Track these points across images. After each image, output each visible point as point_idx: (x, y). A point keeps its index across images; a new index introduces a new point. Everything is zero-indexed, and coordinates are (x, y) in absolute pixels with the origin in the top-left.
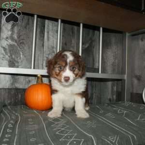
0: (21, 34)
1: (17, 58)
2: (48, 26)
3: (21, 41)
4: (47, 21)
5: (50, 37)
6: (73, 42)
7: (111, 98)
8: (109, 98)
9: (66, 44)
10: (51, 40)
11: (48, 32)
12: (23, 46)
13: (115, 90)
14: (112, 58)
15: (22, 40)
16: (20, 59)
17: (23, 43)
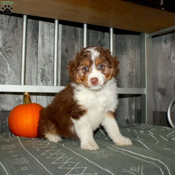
0: (7, 40)
1: (3, 71)
2: (43, 28)
3: (8, 49)
4: (40, 23)
5: (46, 42)
6: (76, 47)
7: (129, 118)
8: (126, 118)
9: (66, 51)
10: (47, 46)
11: (43, 36)
12: (11, 55)
13: (134, 108)
14: (128, 67)
15: (9, 47)
16: (7, 72)
17: (10, 51)
